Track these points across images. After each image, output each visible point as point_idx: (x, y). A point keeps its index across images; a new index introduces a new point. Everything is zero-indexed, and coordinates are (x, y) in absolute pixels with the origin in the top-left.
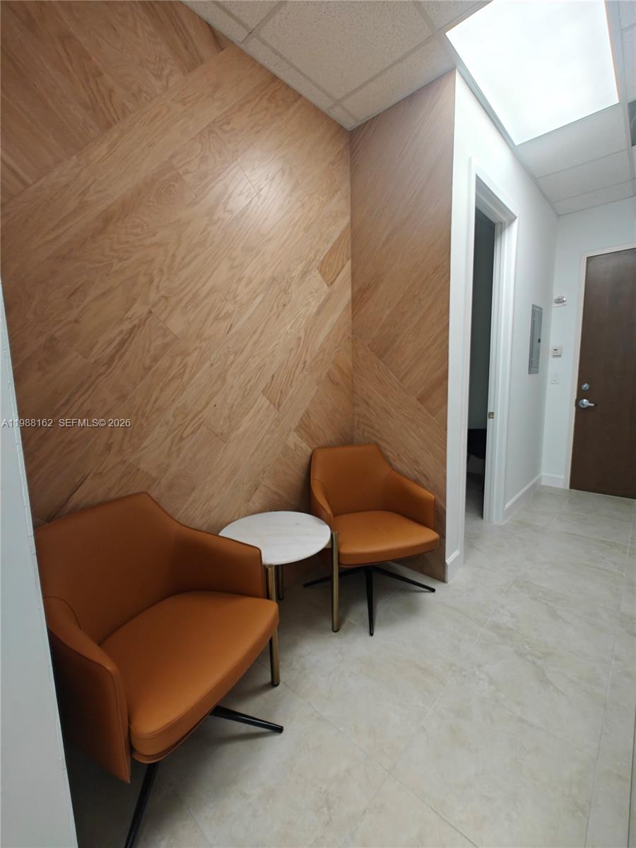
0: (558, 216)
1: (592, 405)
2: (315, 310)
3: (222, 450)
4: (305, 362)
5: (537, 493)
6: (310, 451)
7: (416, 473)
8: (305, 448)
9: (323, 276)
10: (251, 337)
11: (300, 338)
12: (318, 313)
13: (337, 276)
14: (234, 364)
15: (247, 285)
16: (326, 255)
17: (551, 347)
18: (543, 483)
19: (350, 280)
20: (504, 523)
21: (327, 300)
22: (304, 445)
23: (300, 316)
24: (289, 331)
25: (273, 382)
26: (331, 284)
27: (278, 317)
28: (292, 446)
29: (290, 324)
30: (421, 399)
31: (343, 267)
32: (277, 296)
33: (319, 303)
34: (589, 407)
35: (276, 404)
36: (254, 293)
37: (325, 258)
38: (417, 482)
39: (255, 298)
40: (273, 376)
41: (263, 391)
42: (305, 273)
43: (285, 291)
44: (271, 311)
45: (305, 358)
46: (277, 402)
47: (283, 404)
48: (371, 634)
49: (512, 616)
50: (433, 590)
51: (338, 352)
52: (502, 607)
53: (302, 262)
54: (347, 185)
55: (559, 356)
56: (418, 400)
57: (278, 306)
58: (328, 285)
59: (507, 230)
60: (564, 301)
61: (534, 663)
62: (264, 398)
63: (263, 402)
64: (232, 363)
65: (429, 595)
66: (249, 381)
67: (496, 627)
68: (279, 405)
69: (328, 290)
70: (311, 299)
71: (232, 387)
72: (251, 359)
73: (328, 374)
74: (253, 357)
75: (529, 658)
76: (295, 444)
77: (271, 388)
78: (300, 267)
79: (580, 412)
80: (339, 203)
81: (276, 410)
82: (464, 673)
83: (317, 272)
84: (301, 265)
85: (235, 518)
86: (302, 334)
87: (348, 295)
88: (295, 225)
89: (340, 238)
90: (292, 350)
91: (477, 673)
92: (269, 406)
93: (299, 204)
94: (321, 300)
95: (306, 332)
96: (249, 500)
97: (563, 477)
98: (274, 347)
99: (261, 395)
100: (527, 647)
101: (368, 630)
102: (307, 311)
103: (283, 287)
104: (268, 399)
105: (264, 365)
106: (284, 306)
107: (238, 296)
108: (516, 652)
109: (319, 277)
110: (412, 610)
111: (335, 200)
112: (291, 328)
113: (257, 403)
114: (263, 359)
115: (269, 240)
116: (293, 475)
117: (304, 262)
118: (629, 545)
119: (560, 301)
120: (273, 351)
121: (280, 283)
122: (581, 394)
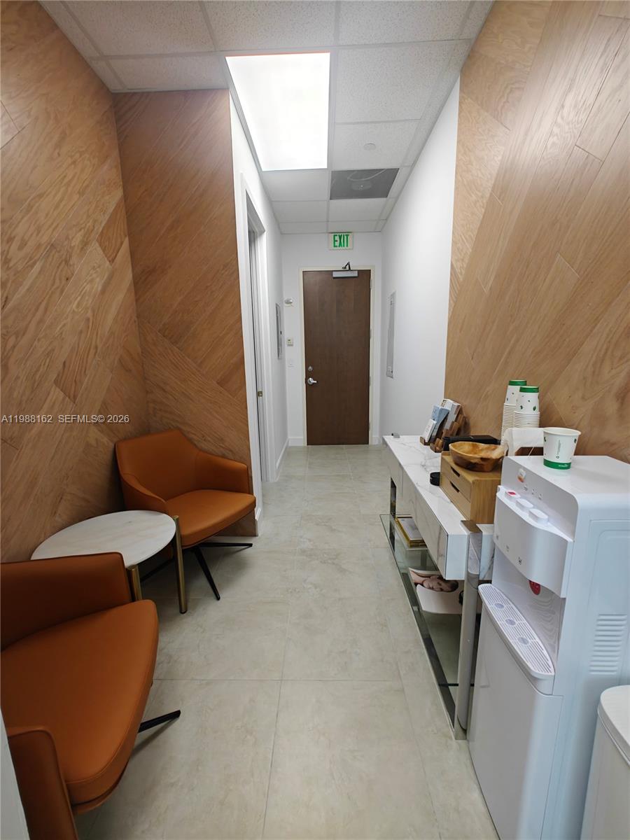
0: (282, 234)
1: (315, 382)
2: (100, 288)
3: (14, 459)
4: (96, 347)
5: (289, 453)
6: (112, 445)
7: (222, 449)
8: (107, 443)
9: (104, 251)
10: (34, 315)
11: (88, 320)
12: (103, 291)
13: (118, 252)
14: (16, 350)
15: (20, 248)
16: (104, 227)
17: (286, 337)
18: (290, 445)
19: (129, 259)
20: (277, 479)
21: (110, 278)
22: (105, 440)
23: (85, 293)
24: (76, 310)
25: (66, 369)
26: (112, 261)
27: (62, 291)
28: (93, 442)
29: (76, 302)
30: (221, 383)
31: (122, 243)
32: (58, 267)
33: (103, 282)
34: (314, 383)
35: (72, 396)
36: (31, 259)
37: (103, 230)
38: (224, 456)
39: (32, 266)
40: (64, 363)
41: (56, 382)
42: (85, 244)
43: (67, 262)
44: (53, 285)
45: (96, 342)
46: (72, 392)
47: (79, 395)
48: (218, 599)
49: (310, 540)
50: (250, 545)
51: (127, 336)
52: (301, 537)
53: (80, 230)
54: (116, 153)
55: (292, 345)
56: (218, 383)
57: (60, 279)
58: (110, 261)
59: (258, 239)
60: (291, 303)
61: (334, 564)
62: (58, 390)
63: (56, 394)
64: (14, 347)
65: (249, 550)
66: (37, 371)
67: (303, 552)
68: (75, 397)
69: (110, 267)
70: (94, 275)
71: (18, 378)
72: (36, 342)
73: (120, 360)
74: (39, 340)
75: (330, 561)
76: (97, 440)
77: (64, 378)
78: (79, 237)
79: (309, 387)
80: (109, 171)
81: (72, 403)
82: (297, 590)
83: (97, 244)
84: (80, 233)
85: (41, 539)
86: (90, 314)
87: (129, 276)
88: (68, 184)
89: (115, 211)
90: (81, 332)
91: (305, 586)
92: (64, 399)
93: (70, 160)
94: (105, 277)
95: (93, 311)
96: (55, 513)
97: (302, 437)
98: (61, 329)
99: (54, 386)
100: (325, 556)
101: (215, 596)
102: (93, 288)
103: (64, 257)
104: (62, 390)
105: (54, 350)
106: (67, 279)
107: (10, 260)
108: (321, 562)
109: (100, 250)
110: (241, 566)
111: (106, 167)
112: (78, 306)
113: (51, 396)
114: (51, 343)
115: (40, 196)
116: (99, 475)
117: (83, 230)
118: (351, 474)
119: (288, 302)
120: (61, 333)
121: (59, 252)
122: (308, 375)
